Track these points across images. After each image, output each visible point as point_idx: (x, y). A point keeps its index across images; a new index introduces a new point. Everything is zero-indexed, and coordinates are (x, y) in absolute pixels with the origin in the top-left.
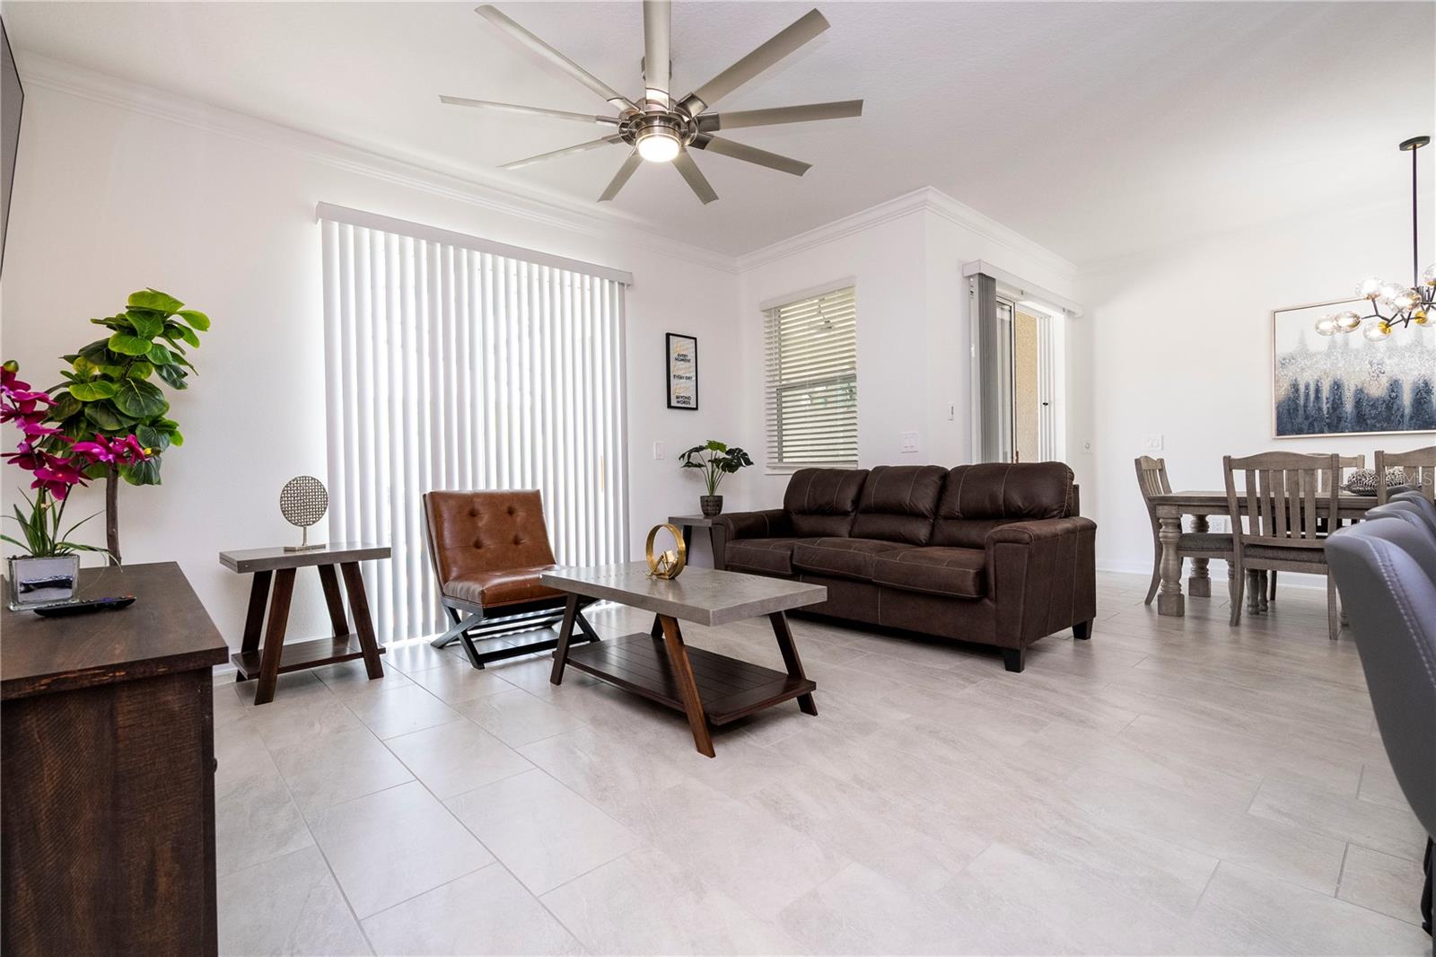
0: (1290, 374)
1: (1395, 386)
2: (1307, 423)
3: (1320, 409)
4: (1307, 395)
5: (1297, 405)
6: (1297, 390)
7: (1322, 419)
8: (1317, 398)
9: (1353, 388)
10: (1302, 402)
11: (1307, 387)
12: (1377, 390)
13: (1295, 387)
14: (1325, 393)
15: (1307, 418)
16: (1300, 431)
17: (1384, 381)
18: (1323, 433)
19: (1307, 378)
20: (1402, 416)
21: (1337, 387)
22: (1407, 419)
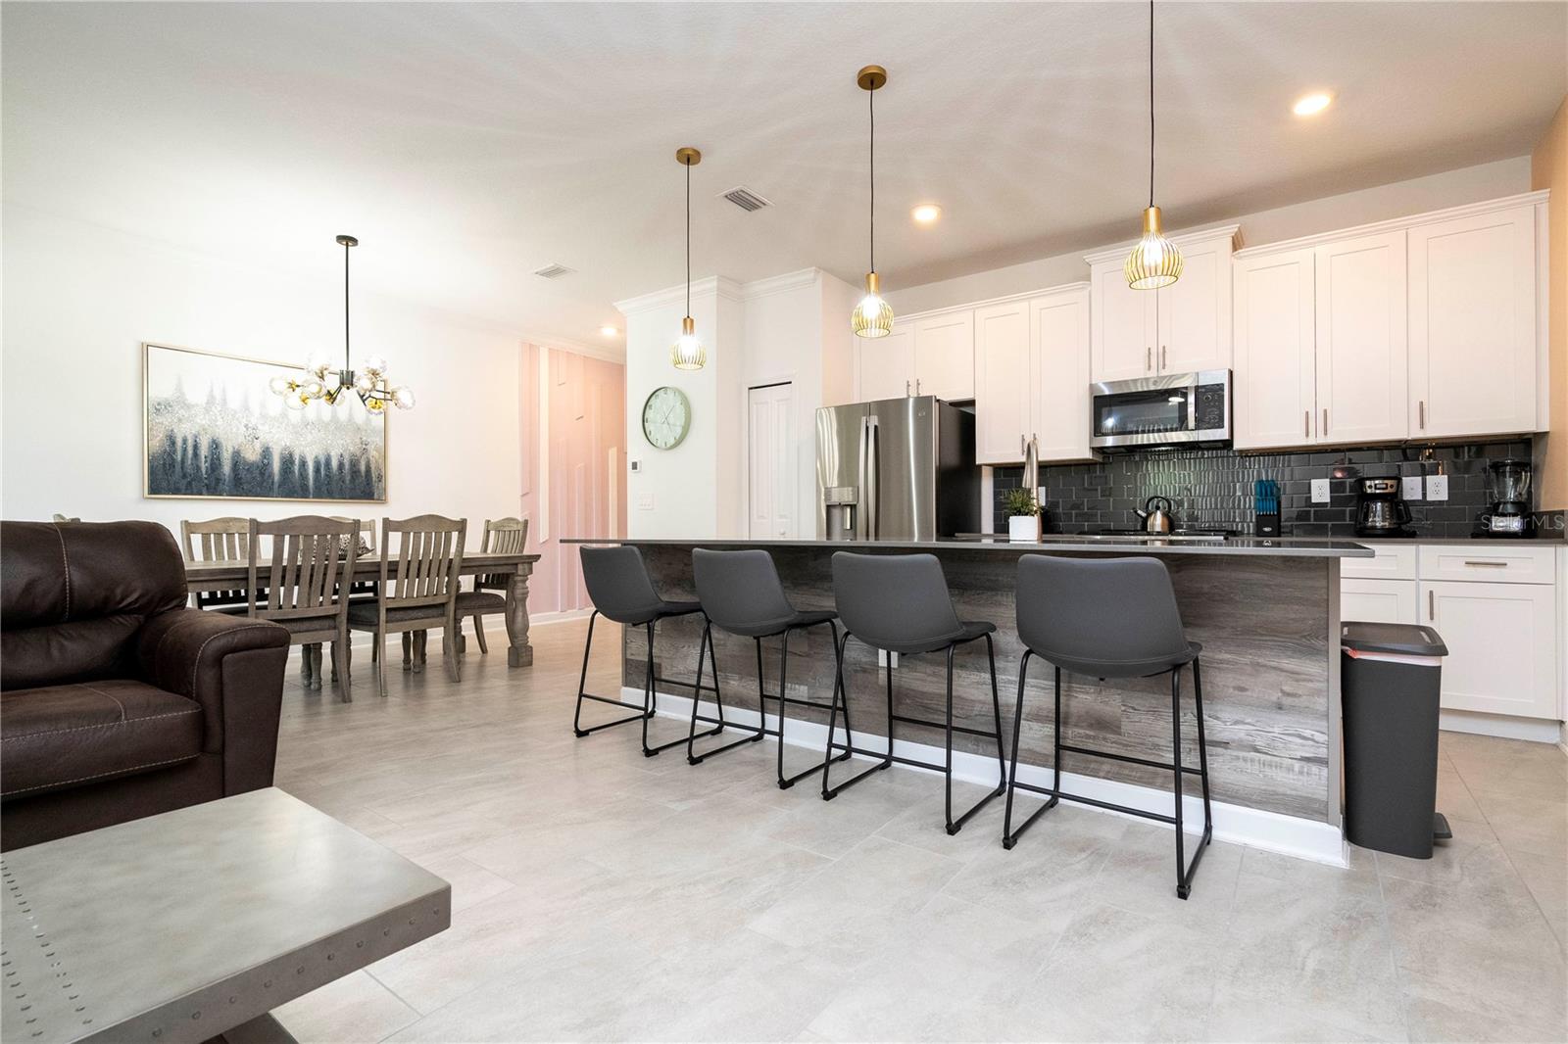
0: (165, 422)
1: (266, 453)
2: (185, 482)
3: (198, 468)
4: (185, 450)
5: (173, 460)
6: (173, 443)
7: (200, 479)
8: (196, 455)
9: (230, 450)
10: (179, 458)
11: (185, 441)
12: (252, 455)
13: (171, 440)
14: (204, 451)
15: (184, 476)
16: (177, 491)
17: (258, 447)
18: (201, 494)
19: (184, 430)
20: (273, 482)
21: (215, 445)
22: (276, 486)
